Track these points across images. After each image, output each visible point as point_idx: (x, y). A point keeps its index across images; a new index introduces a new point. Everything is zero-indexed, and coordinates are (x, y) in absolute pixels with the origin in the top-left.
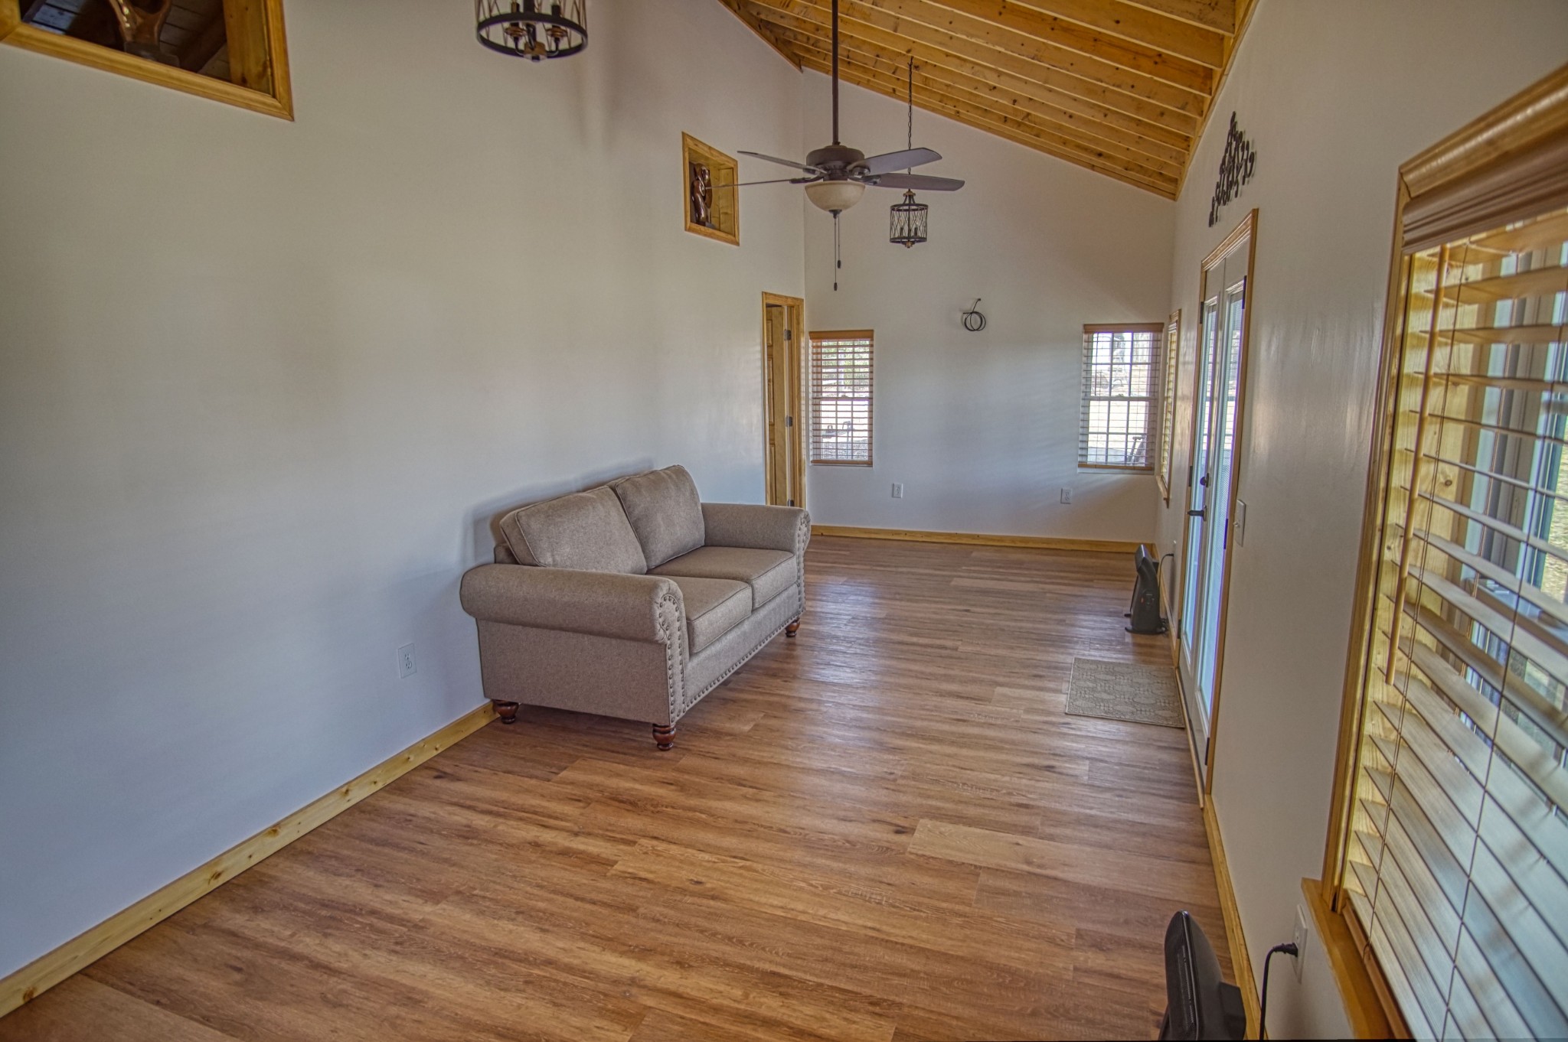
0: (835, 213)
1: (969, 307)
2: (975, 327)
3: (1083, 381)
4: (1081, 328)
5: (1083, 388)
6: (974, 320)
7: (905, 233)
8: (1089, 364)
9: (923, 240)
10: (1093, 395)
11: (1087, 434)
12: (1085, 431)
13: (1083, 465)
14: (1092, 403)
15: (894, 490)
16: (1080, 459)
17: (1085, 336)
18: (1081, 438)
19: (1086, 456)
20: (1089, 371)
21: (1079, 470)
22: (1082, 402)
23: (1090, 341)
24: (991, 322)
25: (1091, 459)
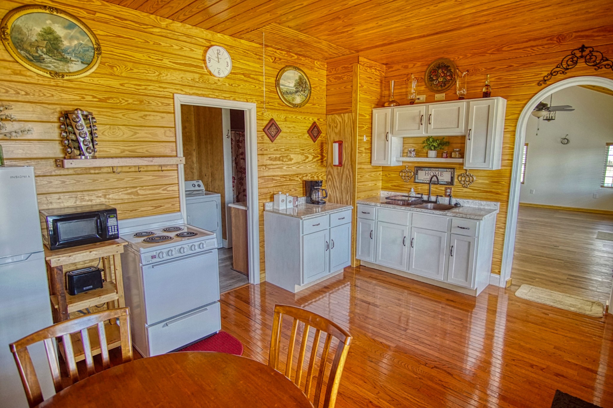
0: (539, 118)
1: (564, 137)
2: (565, 143)
3: (605, 160)
4: (605, 144)
5: (604, 162)
6: (565, 141)
7: (548, 118)
8: (607, 155)
9: (554, 119)
10: (608, 165)
11: (605, 177)
12: (604, 176)
13: (602, 186)
14: (607, 167)
15: (531, 191)
16: (601, 185)
17: (606, 147)
18: (602, 178)
19: (604, 184)
20: (607, 157)
21: (601, 188)
22: (604, 167)
23: (608, 148)
24: (571, 142)
25: (605, 185)
